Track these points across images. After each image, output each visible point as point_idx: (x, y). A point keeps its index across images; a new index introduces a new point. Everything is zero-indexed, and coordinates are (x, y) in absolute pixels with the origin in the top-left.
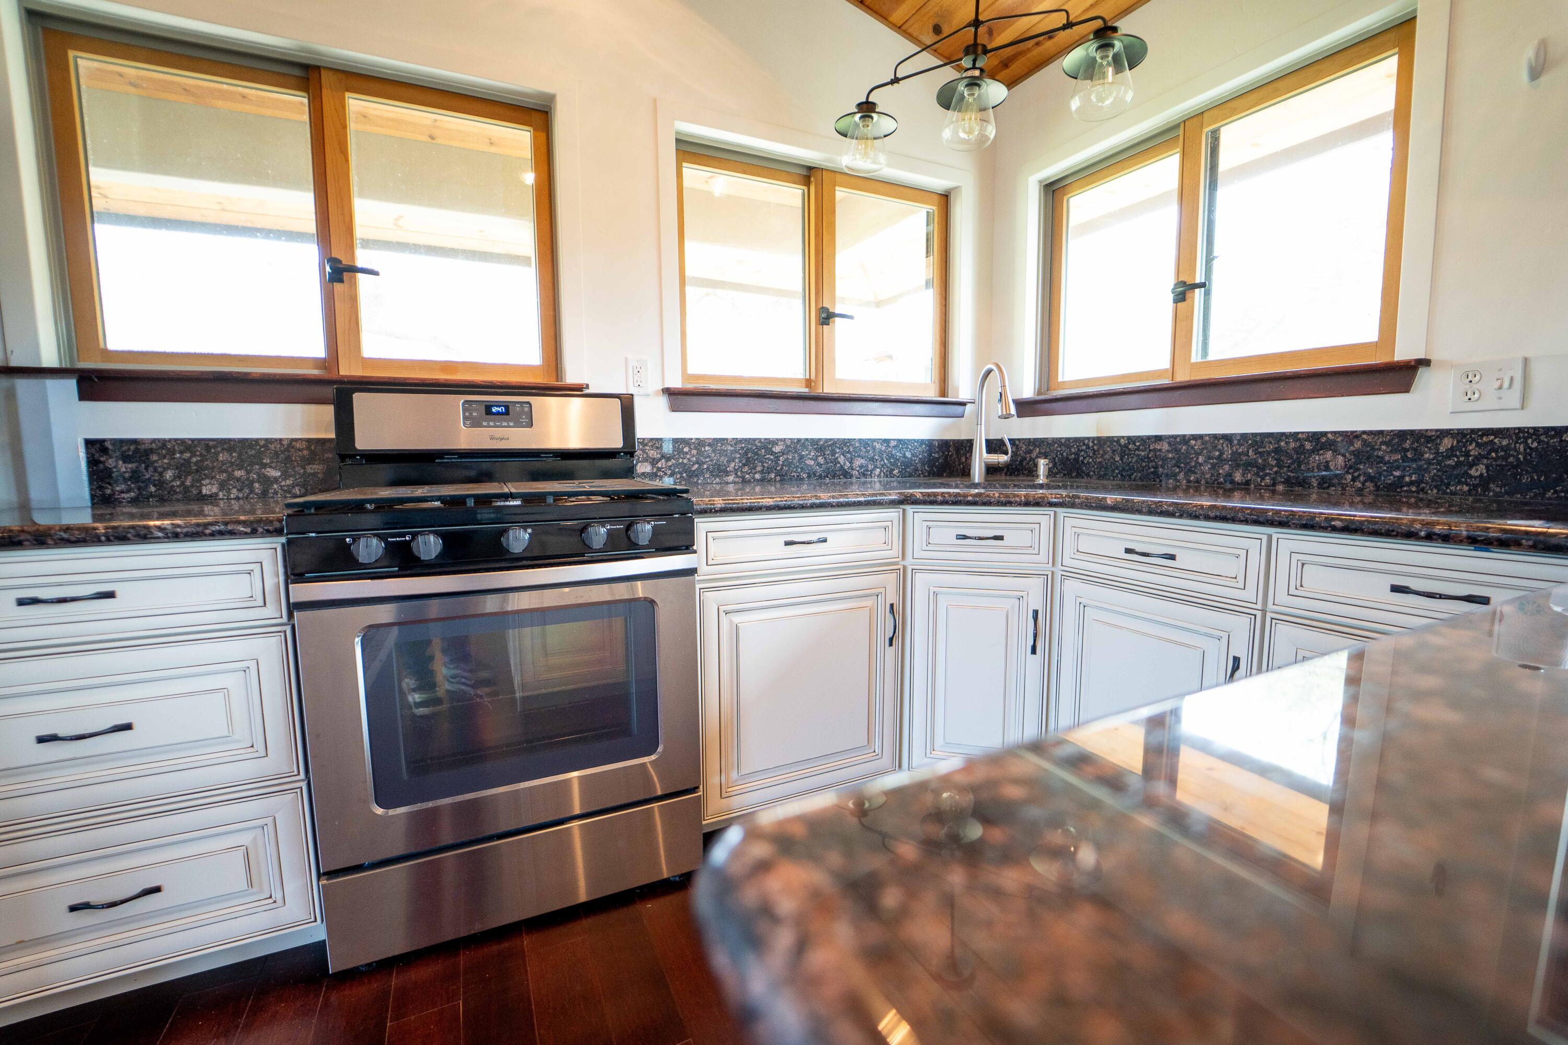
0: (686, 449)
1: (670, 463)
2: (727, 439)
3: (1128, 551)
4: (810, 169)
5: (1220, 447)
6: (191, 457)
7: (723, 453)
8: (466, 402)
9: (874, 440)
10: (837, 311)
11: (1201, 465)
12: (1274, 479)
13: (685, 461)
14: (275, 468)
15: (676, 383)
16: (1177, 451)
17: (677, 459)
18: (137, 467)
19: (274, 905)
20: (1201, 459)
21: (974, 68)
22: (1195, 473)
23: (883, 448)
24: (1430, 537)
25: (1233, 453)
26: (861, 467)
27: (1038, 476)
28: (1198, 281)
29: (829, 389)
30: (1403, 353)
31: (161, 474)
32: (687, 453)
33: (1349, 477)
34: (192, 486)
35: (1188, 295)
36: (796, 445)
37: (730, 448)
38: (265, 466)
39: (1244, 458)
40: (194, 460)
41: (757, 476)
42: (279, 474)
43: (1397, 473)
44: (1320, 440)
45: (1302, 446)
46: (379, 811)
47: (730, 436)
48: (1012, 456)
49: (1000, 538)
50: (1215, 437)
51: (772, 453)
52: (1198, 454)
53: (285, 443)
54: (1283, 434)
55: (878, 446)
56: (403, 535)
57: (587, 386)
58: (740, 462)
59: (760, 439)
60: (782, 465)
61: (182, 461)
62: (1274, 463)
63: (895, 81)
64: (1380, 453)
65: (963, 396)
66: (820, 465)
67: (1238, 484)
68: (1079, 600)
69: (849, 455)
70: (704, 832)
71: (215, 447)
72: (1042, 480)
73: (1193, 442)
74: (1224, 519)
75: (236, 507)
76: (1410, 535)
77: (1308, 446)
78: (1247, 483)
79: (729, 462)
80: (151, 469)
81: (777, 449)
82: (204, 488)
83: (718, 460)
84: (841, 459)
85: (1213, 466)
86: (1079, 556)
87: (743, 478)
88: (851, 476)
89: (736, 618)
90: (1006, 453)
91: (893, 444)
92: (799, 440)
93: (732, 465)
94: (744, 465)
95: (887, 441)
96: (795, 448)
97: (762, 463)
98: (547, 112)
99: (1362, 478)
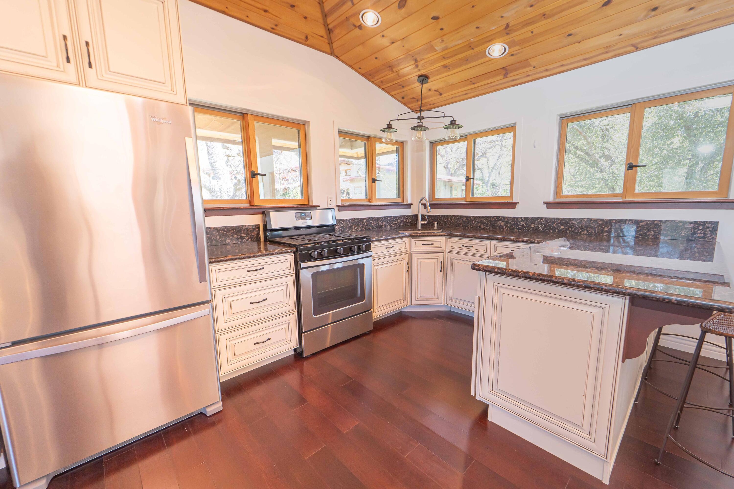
0: (343, 222)
1: (339, 227)
2: (352, 219)
3: (463, 246)
4: (369, 137)
5: (478, 219)
6: (224, 232)
7: (351, 223)
8: (296, 213)
9: (387, 217)
10: (377, 179)
11: (473, 223)
12: (490, 227)
13: (343, 226)
14: (244, 234)
15: (339, 203)
16: (468, 220)
17: (340, 225)
18: (210, 236)
19: (290, 342)
20: (473, 222)
21: (420, 122)
22: (472, 225)
23: (390, 219)
24: (516, 241)
25: (481, 221)
26: (385, 225)
27: (435, 227)
28: (471, 177)
29: (375, 202)
30: (514, 201)
31: (216, 237)
32: (343, 223)
33: (505, 227)
34: (224, 240)
35: (469, 180)
36: (369, 219)
37: (353, 221)
38: (242, 234)
39: (483, 222)
40: (224, 233)
41: (360, 229)
42: (245, 236)
43: (514, 226)
44: (499, 218)
45: (495, 219)
46: (315, 317)
47: (353, 218)
48: (428, 222)
49: (433, 244)
50: (476, 217)
51: (363, 222)
52: (473, 221)
53: (247, 226)
54: (491, 217)
55: (389, 218)
56: (319, 251)
57: (319, 206)
58: (356, 225)
59: (360, 218)
60: (366, 225)
61: (221, 233)
62: (490, 223)
63: (398, 120)
64: (510, 222)
65: (409, 202)
66: (375, 225)
67: (482, 228)
68: (451, 258)
69: (382, 222)
70: (373, 321)
71: (229, 229)
72: (436, 228)
73: (472, 218)
74: (482, 238)
75: (235, 246)
76: (513, 241)
77: (496, 220)
78: (484, 228)
79: (353, 225)
80: (214, 236)
81: (364, 221)
82: (227, 241)
83: (350, 225)
84: (380, 223)
85: (476, 224)
86: (451, 247)
87: (356, 230)
88: (382, 228)
89: (377, 267)
90: (426, 221)
91: (392, 217)
92: (370, 218)
93: (354, 226)
94: (357, 226)
95: (391, 217)
96: (369, 220)
97: (361, 225)
98: (305, 125)
99: (507, 227)
